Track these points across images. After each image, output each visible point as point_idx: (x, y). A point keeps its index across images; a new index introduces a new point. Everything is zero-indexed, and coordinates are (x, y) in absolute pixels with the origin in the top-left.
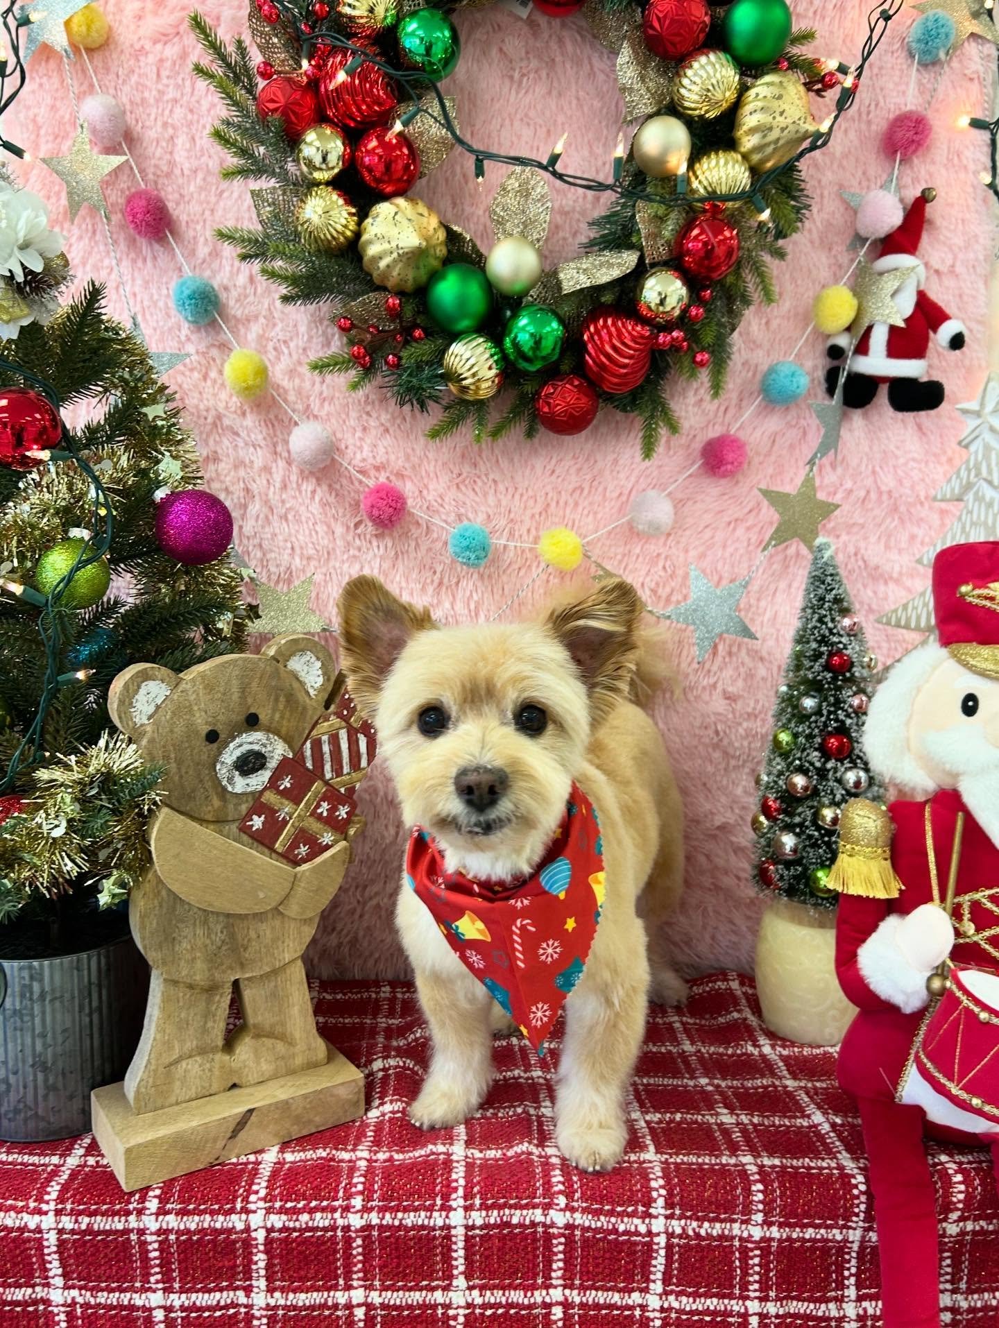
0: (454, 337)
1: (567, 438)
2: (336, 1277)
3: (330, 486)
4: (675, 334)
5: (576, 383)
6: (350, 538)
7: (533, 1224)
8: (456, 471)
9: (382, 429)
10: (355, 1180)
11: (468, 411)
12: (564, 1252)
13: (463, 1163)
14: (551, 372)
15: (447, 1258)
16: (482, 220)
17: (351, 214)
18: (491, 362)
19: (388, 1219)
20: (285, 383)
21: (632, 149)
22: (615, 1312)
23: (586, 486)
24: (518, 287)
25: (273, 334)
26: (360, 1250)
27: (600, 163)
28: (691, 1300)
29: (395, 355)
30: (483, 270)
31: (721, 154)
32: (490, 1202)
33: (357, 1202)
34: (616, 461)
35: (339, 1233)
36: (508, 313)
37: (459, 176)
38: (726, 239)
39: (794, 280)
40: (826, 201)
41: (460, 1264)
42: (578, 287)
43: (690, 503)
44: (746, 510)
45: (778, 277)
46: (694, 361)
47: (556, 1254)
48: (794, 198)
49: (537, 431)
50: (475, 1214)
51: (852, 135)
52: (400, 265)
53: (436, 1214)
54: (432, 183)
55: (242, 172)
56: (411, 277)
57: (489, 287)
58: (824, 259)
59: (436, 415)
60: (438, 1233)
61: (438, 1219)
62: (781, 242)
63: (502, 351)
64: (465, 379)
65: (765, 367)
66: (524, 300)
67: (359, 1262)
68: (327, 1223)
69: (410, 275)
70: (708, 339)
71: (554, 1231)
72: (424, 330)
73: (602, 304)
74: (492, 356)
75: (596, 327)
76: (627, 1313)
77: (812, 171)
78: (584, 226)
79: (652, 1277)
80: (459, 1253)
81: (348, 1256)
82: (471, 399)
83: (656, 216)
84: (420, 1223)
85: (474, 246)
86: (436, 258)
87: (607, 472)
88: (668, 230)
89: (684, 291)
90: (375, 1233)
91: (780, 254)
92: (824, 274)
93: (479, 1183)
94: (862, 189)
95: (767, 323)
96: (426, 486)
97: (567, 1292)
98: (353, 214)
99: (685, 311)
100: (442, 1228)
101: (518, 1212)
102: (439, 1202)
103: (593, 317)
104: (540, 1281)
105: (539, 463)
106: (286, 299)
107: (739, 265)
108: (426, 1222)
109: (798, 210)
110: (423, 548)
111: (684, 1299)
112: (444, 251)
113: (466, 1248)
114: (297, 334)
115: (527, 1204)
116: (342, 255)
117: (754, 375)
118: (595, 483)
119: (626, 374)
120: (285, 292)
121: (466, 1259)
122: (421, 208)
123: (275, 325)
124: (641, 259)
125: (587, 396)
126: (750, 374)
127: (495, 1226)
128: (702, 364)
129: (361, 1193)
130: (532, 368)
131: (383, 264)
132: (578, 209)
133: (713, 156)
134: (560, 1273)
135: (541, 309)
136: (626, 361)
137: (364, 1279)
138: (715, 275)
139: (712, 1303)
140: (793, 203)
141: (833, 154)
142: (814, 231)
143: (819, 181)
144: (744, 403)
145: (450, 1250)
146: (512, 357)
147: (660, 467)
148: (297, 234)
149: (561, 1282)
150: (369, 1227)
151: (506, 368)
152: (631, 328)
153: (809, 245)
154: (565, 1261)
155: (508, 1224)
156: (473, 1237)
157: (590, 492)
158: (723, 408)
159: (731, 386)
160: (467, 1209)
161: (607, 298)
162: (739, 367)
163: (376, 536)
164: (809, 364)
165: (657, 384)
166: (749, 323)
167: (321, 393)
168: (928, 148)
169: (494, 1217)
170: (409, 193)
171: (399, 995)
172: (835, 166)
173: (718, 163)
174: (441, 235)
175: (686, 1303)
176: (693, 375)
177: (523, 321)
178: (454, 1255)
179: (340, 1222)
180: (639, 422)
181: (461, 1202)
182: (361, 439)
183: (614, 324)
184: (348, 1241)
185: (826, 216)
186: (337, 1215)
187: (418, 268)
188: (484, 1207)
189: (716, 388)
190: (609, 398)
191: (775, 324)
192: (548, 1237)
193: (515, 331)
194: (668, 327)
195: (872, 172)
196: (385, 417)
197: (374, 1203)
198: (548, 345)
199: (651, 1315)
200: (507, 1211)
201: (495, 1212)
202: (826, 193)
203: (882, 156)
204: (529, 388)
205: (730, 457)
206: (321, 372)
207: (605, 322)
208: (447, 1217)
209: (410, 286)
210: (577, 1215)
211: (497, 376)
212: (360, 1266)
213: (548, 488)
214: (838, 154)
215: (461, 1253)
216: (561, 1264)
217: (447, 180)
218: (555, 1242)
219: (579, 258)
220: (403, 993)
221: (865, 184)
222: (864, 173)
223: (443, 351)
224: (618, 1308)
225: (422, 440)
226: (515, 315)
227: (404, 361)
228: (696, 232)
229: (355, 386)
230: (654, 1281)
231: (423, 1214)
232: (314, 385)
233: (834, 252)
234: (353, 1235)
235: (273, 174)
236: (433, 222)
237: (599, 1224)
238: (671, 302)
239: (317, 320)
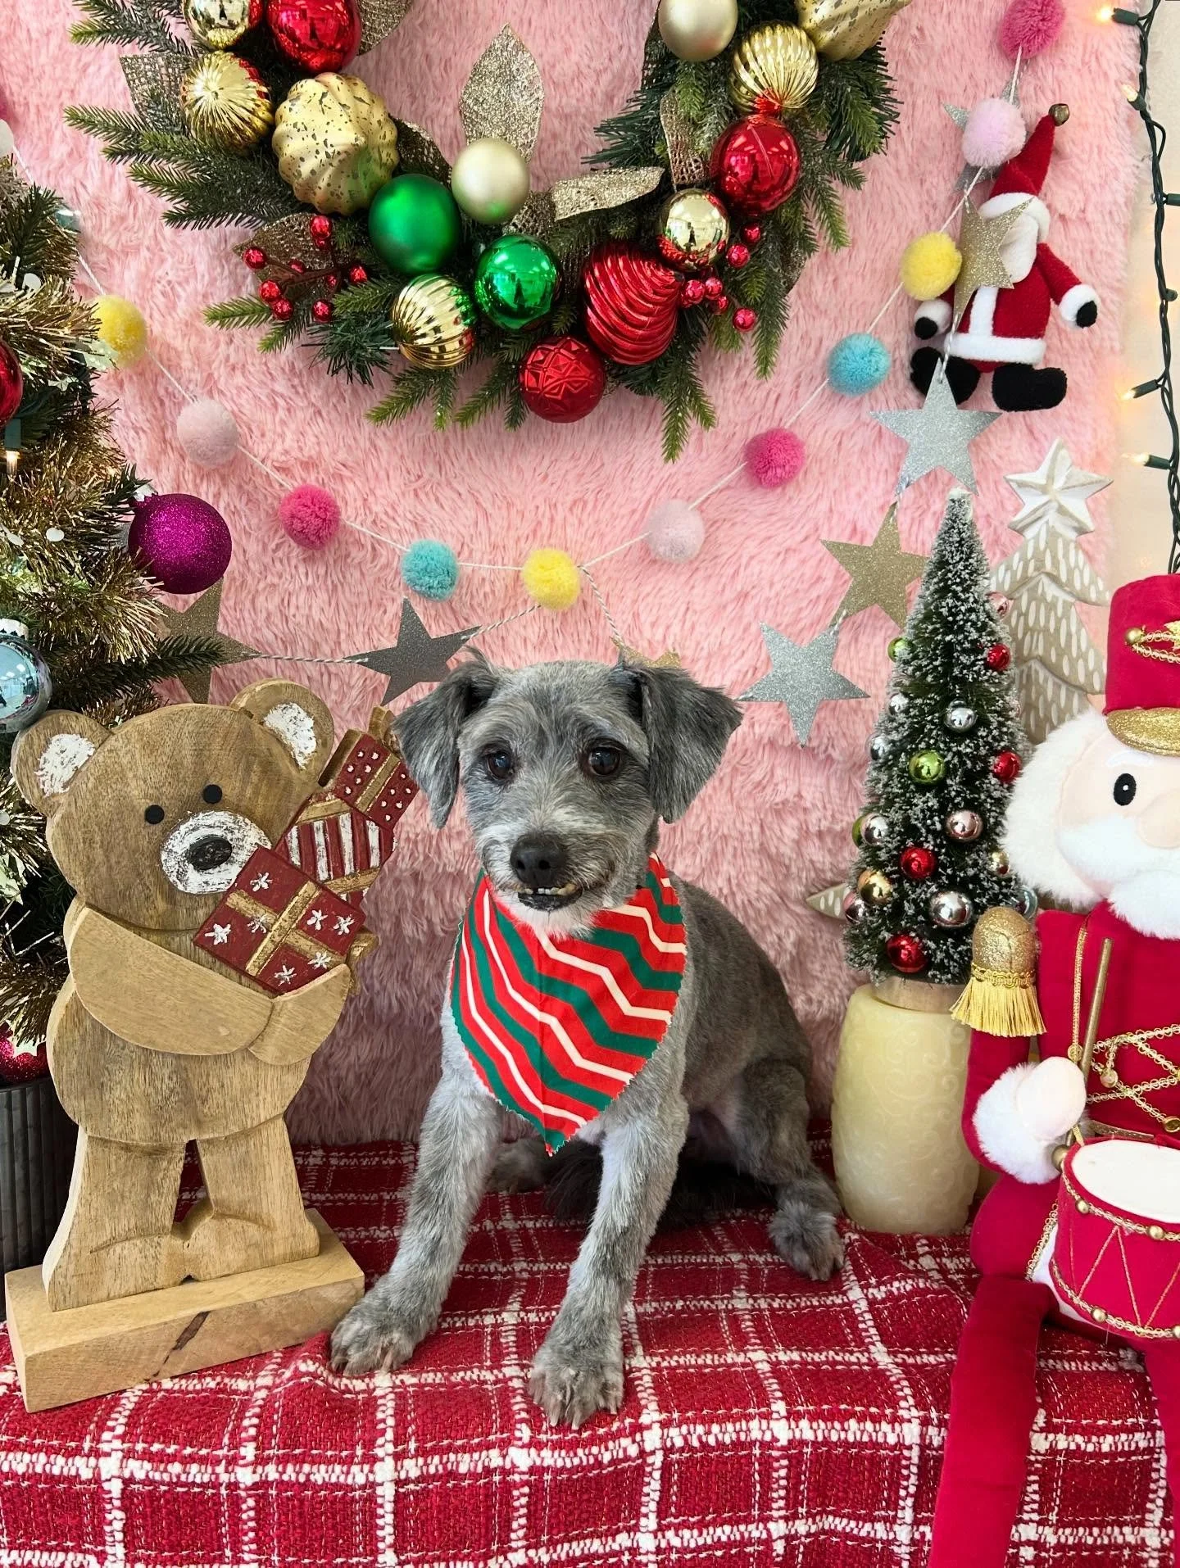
0: (407, 277)
1: (564, 428)
2: (221, 1548)
3: (240, 487)
4: (710, 283)
5: (575, 348)
6: (267, 560)
7: (488, 1471)
8: (415, 471)
9: (311, 410)
10: (246, 1423)
11: (428, 386)
12: (528, 1506)
13: (392, 1396)
14: (540, 332)
15: (370, 1528)
16: (451, 122)
17: (260, 93)
18: (457, 313)
19: (290, 1473)
20: (178, 343)
21: (656, 20)
22: (597, 1562)
23: (590, 498)
24: (495, 209)
25: (160, 273)
26: (252, 1514)
27: (615, 47)
28: (696, 1532)
29: (325, 302)
30: (449, 187)
31: (779, 30)
32: (429, 1445)
33: (249, 1451)
34: (630, 466)
35: (223, 1492)
36: (483, 247)
37: (419, 57)
38: (782, 151)
39: (870, 221)
40: (918, 114)
41: (387, 1533)
42: (578, 211)
43: (727, 525)
44: (800, 538)
45: (851, 217)
46: (735, 322)
47: (517, 1509)
48: (876, 103)
49: (522, 417)
50: (409, 1464)
51: (957, 22)
52: (330, 171)
53: (355, 1469)
54: (382, 65)
55: (102, 33)
56: (348, 191)
57: (456, 209)
58: (913, 196)
59: (382, 388)
60: (357, 1494)
61: (358, 1476)
62: (856, 165)
63: (472, 298)
64: (424, 335)
65: (829, 344)
66: (504, 230)
67: (252, 1529)
68: (206, 1479)
69: (345, 186)
70: (755, 293)
71: (517, 1478)
72: (368, 270)
73: (611, 239)
74: (458, 305)
75: (602, 271)
76: (612, 1560)
77: (902, 71)
78: (590, 135)
79: (644, 1510)
80: (386, 1519)
81: (235, 1521)
82: (432, 367)
83: (687, 118)
84: (334, 1480)
85: (437, 152)
86: (382, 165)
87: (618, 480)
88: (704, 140)
89: (723, 225)
90: (273, 1492)
91: (855, 180)
92: (914, 216)
93: (414, 1420)
94: (967, 99)
95: (835, 281)
96: (372, 492)
97: (532, 1553)
98: (266, 96)
99: (723, 252)
100: (363, 1487)
101: (467, 1456)
102: (359, 1451)
103: (599, 257)
104: (494, 1547)
105: (526, 462)
106: (173, 218)
107: (798, 195)
108: (342, 1479)
109: (881, 120)
110: (370, 579)
111: (686, 1533)
112: (394, 157)
113: (395, 1513)
114: (195, 273)
115: (479, 1445)
116: (251, 158)
117: (817, 353)
118: (602, 495)
119: (643, 338)
120: (170, 207)
121: (395, 1527)
122: (361, 91)
123: (162, 261)
124: (666, 178)
125: (588, 366)
126: (811, 352)
127: (435, 1477)
128: (745, 327)
129: (255, 1439)
130: (515, 325)
131: (305, 169)
132: (583, 111)
133: (768, 31)
134: (521, 1533)
135: (527, 242)
136: (644, 318)
137: (259, 1552)
138: (766, 206)
139: (724, 1533)
140: (874, 109)
141: (932, 48)
142: (902, 157)
143: (912, 85)
144: (802, 390)
145: (374, 1516)
146: (486, 309)
147: (689, 474)
148: (184, 123)
149: (524, 1543)
150: (264, 1484)
151: (479, 323)
152: (649, 272)
153: (894, 174)
154: (528, 1516)
155: (452, 1474)
156: (406, 1495)
157: (595, 507)
158: (773, 397)
159: (784, 366)
160: (398, 1457)
161: (618, 230)
162: (796, 341)
163: (304, 560)
164: (889, 339)
165: (684, 357)
166: (811, 280)
167: (227, 359)
168: (1057, 44)
169: (435, 1464)
170: (344, 71)
171: (333, 1161)
172: (933, 64)
173: (774, 43)
174: (390, 134)
175: (691, 1538)
176: (734, 342)
177: (501, 258)
178: (380, 1522)
179: (224, 1478)
180: (662, 405)
181: (390, 1448)
182: (283, 423)
183: (627, 267)
184: (236, 1502)
185: (918, 135)
186: (220, 1469)
187: (355, 177)
188: (422, 1452)
189: (765, 363)
190: (621, 374)
191: (844, 284)
192: (507, 1487)
193: (490, 270)
194: (701, 273)
195: (980, 76)
196: (315, 394)
197: (271, 1452)
198: (535, 292)
199: (644, 1559)
200: (452, 1457)
201: (436, 1459)
202: (919, 102)
203: (995, 53)
204: (511, 355)
205: (780, 458)
206: (222, 325)
207: (615, 264)
208: (371, 1471)
209: (344, 204)
210: (546, 1453)
211: (465, 334)
212: (252, 1535)
213: (539, 500)
214: (937, 48)
215: (389, 1518)
216: (523, 1521)
217: (403, 61)
218: (516, 1493)
219: (584, 174)
220: (340, 1158)
221: (970, 91)
222: (971, 76)
223: (391, 300)
224: (599, 1558)
225: (368, 426)
226: (490, 250)
227: (337, 311)
228: (741, 140)
229: (270, 345)
230: (646, 1516)
231: (338, 1468)
232: (217, 347)
233: (927, 185)
234: (243, 1494)
235: (147, 38)
236: (378, 115)
237: (576, 1461)
238: (704, 238)
239: (220, 257)
